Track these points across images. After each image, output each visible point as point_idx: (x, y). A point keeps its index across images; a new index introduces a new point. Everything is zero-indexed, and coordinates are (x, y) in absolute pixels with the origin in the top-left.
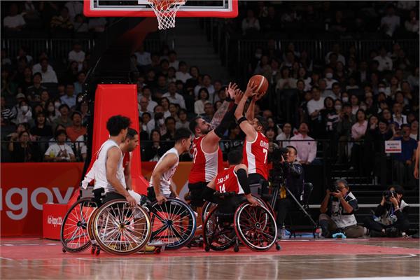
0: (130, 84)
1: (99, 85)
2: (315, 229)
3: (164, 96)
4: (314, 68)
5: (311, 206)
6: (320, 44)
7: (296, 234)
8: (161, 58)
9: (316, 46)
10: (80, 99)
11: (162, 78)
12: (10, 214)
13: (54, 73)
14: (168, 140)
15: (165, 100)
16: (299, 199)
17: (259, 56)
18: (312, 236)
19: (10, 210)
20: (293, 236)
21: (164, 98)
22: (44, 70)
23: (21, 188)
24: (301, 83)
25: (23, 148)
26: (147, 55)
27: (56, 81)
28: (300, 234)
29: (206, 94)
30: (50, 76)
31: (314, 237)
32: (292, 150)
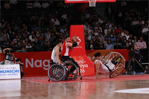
0: (81, 25)
1: (71, 26)
2: (144, 71)
3: (95, 28)
4: (145, 17)
5: (142, 64)
6: (147, 9)
7: (138, 73)
8: (93, 16)
9: (145, 10)
10: (65, 30)
11: (94, 22)
12: (44, 68)
13: (58, 21)
14: (96, 43)
15: (96, 29)
16: (139, 62)
17: (126, 14)
18: (143, 73)
19: (44, 67)
20: (137, 74)
21: (95, 29)
22: (55, 21)
23: (48, 60)
24: (141, 22)
25: (48, 47)
26: (89, 15)
27: (59, 24)
28: (139, 73)
29: (108, 27)
30: (57, 23)
31: (144, 74)
32: (136, 45)
